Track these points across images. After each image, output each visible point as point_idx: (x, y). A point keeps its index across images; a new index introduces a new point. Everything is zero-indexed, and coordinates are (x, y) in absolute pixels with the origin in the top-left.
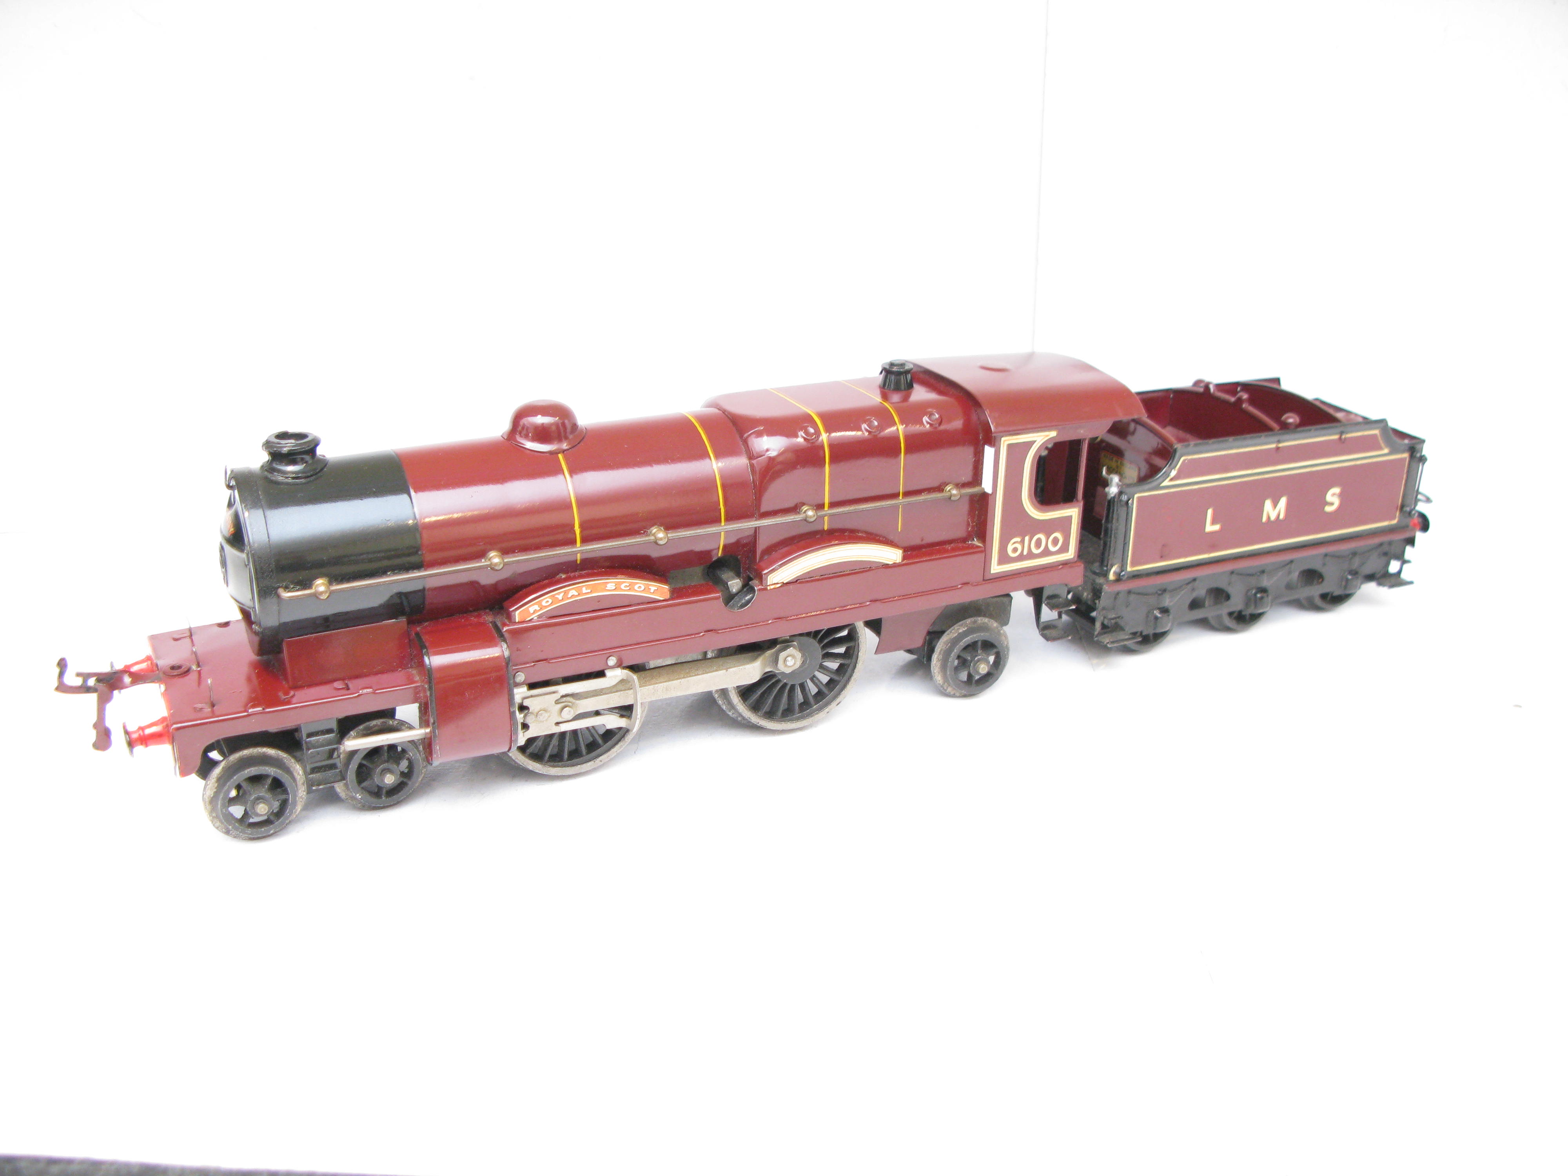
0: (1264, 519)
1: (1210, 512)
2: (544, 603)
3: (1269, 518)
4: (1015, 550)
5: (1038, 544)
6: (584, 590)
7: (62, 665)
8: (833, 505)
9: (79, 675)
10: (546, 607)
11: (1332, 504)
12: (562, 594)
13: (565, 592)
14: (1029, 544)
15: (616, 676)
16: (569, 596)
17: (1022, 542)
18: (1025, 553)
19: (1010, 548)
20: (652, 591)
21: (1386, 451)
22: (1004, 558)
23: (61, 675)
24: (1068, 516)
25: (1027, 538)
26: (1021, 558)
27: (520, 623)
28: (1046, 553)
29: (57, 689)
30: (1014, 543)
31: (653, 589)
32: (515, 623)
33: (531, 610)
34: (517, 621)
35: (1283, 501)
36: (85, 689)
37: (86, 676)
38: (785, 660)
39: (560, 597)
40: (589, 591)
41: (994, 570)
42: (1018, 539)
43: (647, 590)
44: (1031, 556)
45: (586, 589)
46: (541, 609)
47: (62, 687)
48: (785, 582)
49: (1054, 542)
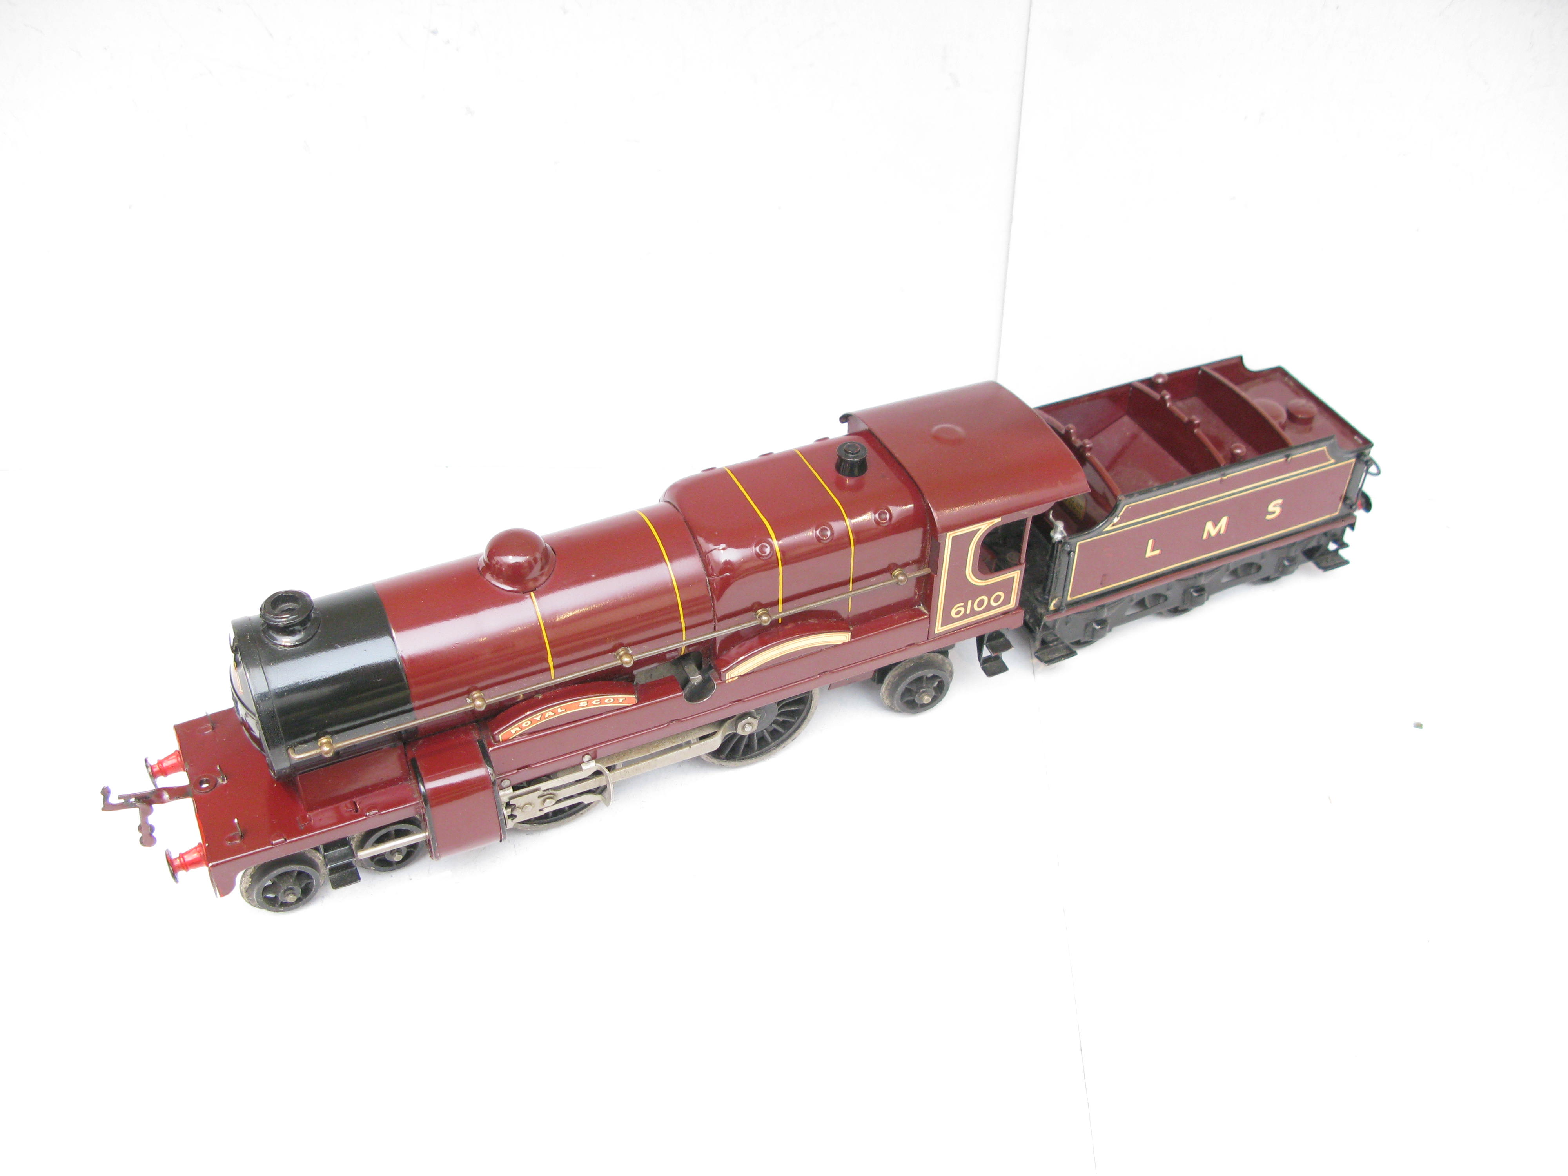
0: (1205, 537)
1: (1151, 542)
2: (524, 725)
3: (1209, 534)
4: (958, 612)
5: (981, 603)
6: (559, 711)
7: (106, 792)
8: (785, 601)
9: (120, 797)
10: (526, 727)
11: (1273, 513)
12: (540, 716)
13: (542, 715)
14: (972, 605)
15: (591, 768)
16: (546, 716)
17: (965, 607)
18: (968, 612)
19: (953, 612)
20: (621, 701)
21: (1332, 461)
22: (947, 620)
23: (106, 799)
24: (1011, 578)
25: (970, 602)
26: (964, 617)
27: (503, 742)
28: (988, 608)
29: (103, 809)
30: (959, 607)
31: (621, 700)
32: (499, 742)
33: (513, 731)
34: (501, 740)
35: (1224, 521)
36: (127, 806)
37: (126, 797)
38: (744, 727)
39: (538, 719)
40: (564, 710)
41: (938, 630)
42: (962, 604)
43: (615, 700)
44: (973, 614)
45: (561, 709)
46: (522, 729)
47: (108, 807)
48: (742, 675)
49: (997, 599)
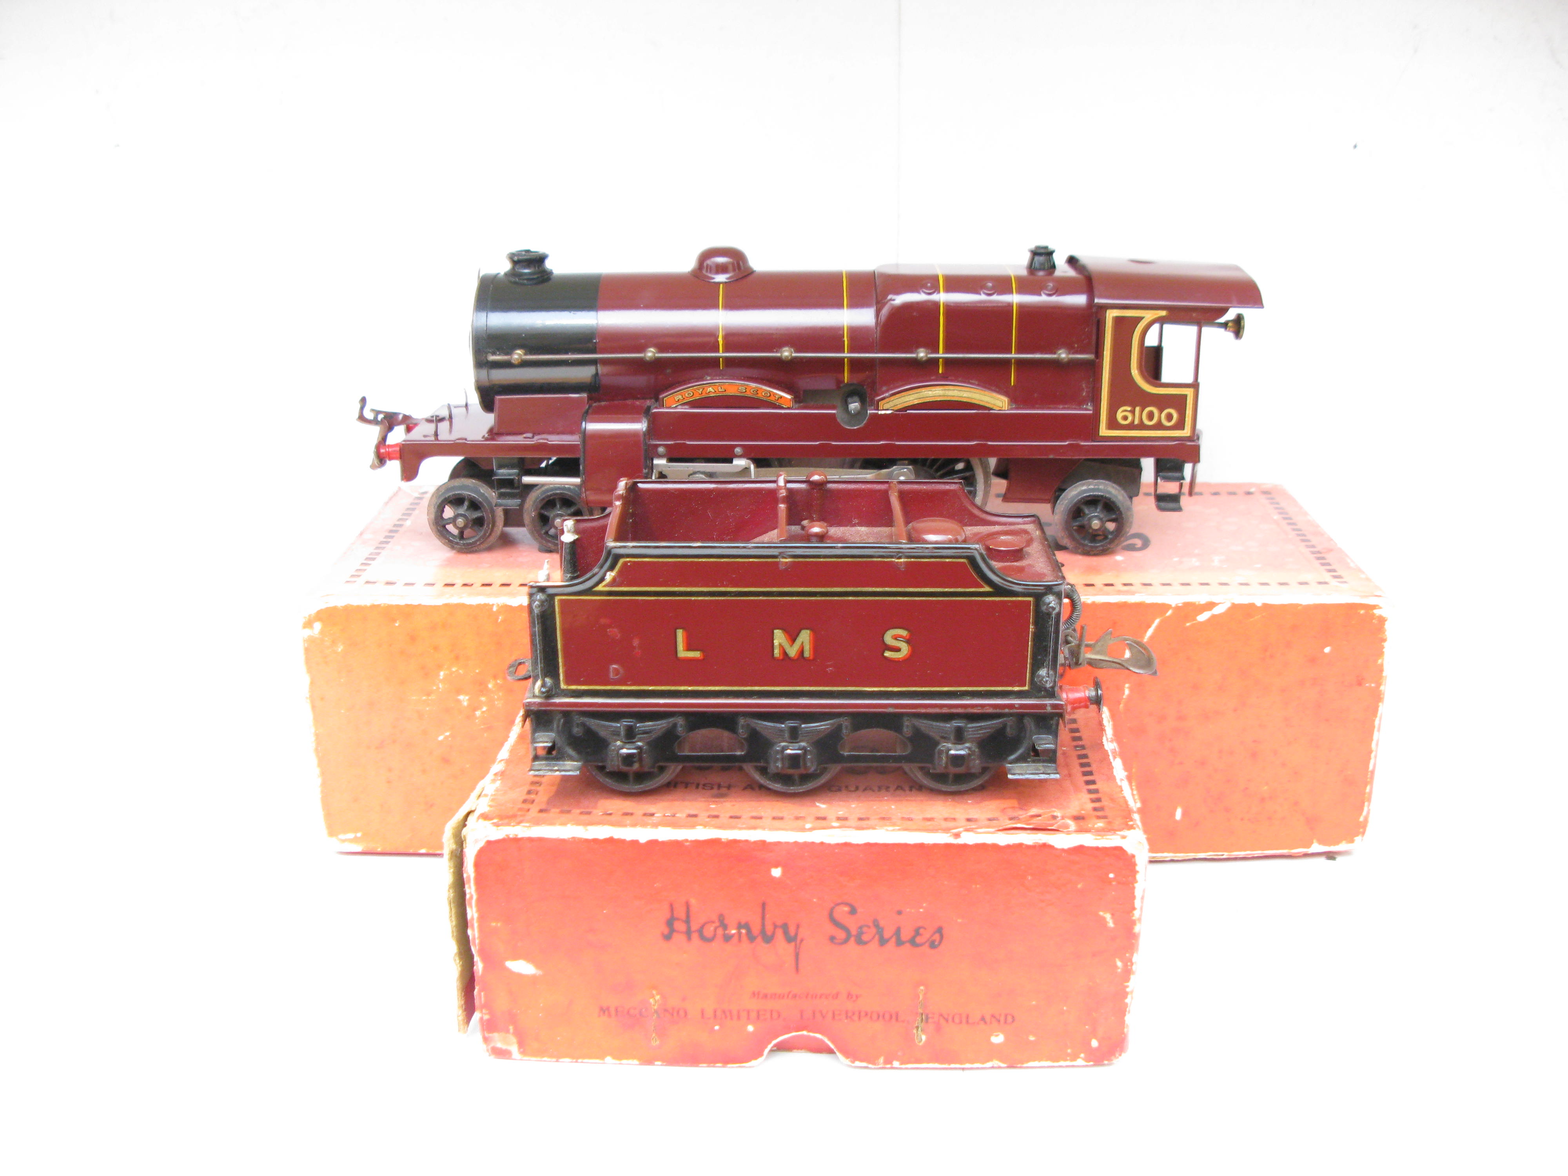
2: (687, 395)
4: (1125, 418)
5: (1151, 416)
6: (720, 389)
7: (363, 401)
8: (947, 351)
9: (373, 410)
10: (689, 398)
12: (702, 389)
13: (704, 388)
14: (1140, 415)
15: (740, 464)
16: (708, 392)
17: (1133, 411)
18: (1136, 422)
19: (1120, 415)
20: (776, 399)
22: (1113, 424)
23: (362, 408)
25: (1138, 409)
26: (1131, 427)
27: (668, 408)
28: (1159, 426)
29: (358, 419)
30: (1124, 411)
32: (663, 407)
33: (676, 399)
34: (666, 406)
36: (375, 422)
37: (378, 413)
39: (700, 392)
40: (724, 390)
42: (1129, 409)
43: (772, 397)
44: (1142, 426)
46: (685, 399)
47: (362, 418)
48: (895, 410)
49: (1169, 417)
